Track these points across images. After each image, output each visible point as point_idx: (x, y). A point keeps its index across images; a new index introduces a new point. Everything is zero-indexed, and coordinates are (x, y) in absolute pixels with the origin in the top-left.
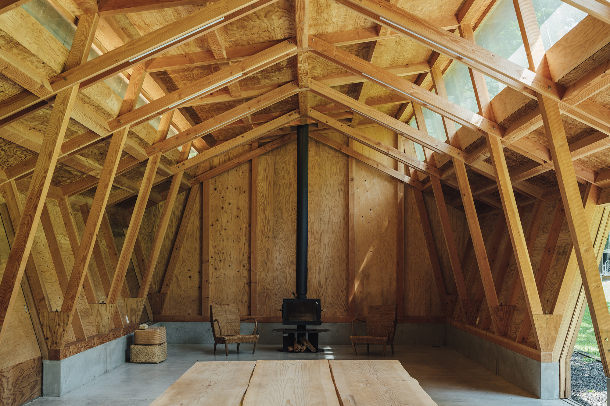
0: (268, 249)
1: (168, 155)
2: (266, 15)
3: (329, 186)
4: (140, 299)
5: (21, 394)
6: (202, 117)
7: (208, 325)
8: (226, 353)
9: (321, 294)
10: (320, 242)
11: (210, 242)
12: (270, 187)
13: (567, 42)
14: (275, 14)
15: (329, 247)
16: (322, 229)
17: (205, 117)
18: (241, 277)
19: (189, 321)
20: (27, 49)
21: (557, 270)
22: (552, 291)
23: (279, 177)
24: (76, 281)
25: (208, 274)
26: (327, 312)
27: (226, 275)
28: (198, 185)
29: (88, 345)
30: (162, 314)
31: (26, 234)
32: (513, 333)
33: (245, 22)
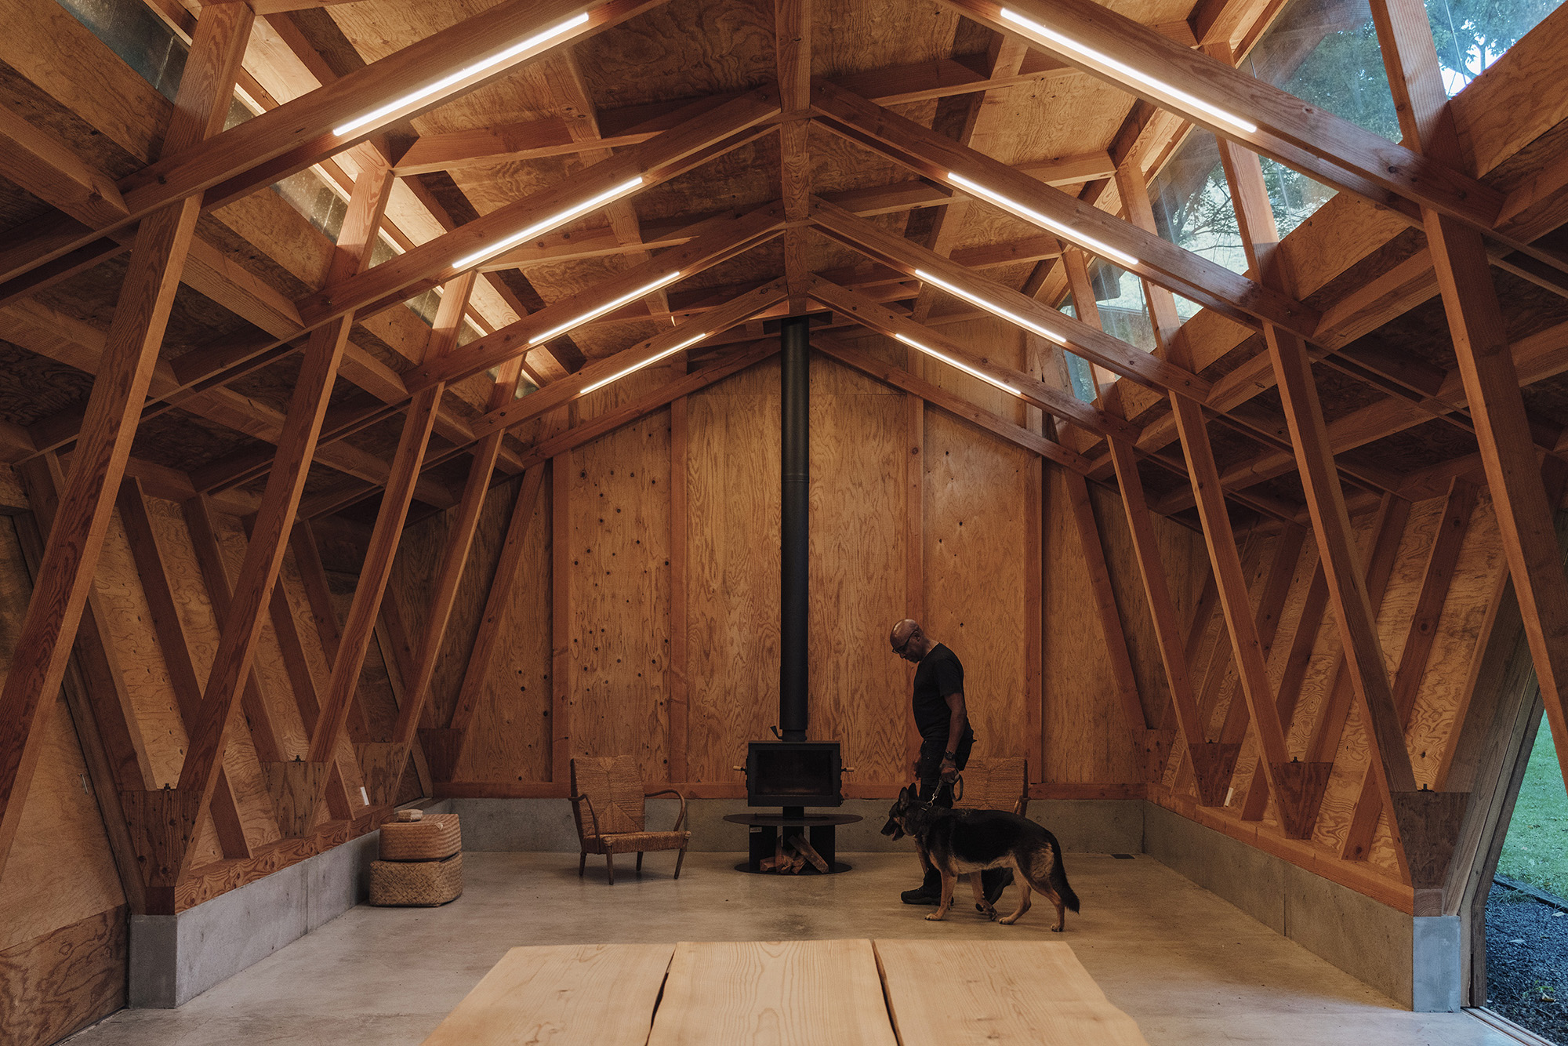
0: (712, 619)
1: (462, 391)
2: (700, 17)
3: (859, 465)
4: (396, 747)
5: (64, 1007)
6: (546, 296)
7: (566, 806)
8: (611, 876)
9: (840, 728)
10: (838, 602)
11: (572, 604)
12: (716, 470)
13: (1519, 65)
14: (724, 15)
15: (860, 615)
16: (842, 571)
17: (555, 298)
18: (646, 687)
19: (519, 797)
20: (41, 89)
21: (1446, 676)
22: (1434, 730)
23: (738, 445)
24: (217, 710)
25: (566, 683)
26: (856, 771)
27: (610, 682)
28: (542, 465)
29: (254, 870)
30: (456, 780)
31: (61, 593)
32: (1328, 832)
33: (644, 37)
